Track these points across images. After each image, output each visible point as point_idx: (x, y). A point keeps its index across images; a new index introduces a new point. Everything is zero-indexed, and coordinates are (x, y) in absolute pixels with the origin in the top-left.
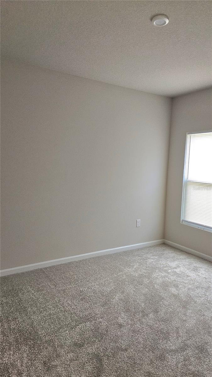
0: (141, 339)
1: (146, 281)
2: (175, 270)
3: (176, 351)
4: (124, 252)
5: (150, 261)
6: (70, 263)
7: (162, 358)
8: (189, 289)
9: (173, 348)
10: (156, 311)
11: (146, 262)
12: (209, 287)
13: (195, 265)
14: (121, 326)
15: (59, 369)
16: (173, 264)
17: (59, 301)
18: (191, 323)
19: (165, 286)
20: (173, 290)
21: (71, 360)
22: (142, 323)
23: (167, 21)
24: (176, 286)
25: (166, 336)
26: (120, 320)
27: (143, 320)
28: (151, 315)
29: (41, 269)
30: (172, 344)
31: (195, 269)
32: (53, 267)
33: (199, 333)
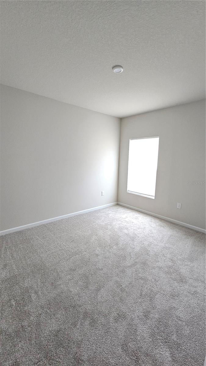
0: (110, 262)
1: (109, 227)
2: (126, 219)
3: (130, 267)
4: (95, 211)
5: (111, 215)
6: (62, 220)
7: (123, 271)
8: (134, 230)
9: (129, 265)
10: (117, 244)
11: (109, 216)
12: (145, 228)
13: (136, 216)
14: (97, 255)
15: (62, 286)
16: (124, 216)
17: (58, 244)
18: (137, 249)
19: (121, 229)
20: (126, 231)
21: (70, 280)
22: (110, 252)
23: (122, 70)
24: (127, 229)
25: (124, 258)
26: (97, 252)
27: (110, 250)
28: (115, 247)
29: (44, 225)
30: (128, 263)
31: (136, 218)
32: (52, 223)
33: (142, 254)
